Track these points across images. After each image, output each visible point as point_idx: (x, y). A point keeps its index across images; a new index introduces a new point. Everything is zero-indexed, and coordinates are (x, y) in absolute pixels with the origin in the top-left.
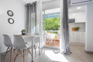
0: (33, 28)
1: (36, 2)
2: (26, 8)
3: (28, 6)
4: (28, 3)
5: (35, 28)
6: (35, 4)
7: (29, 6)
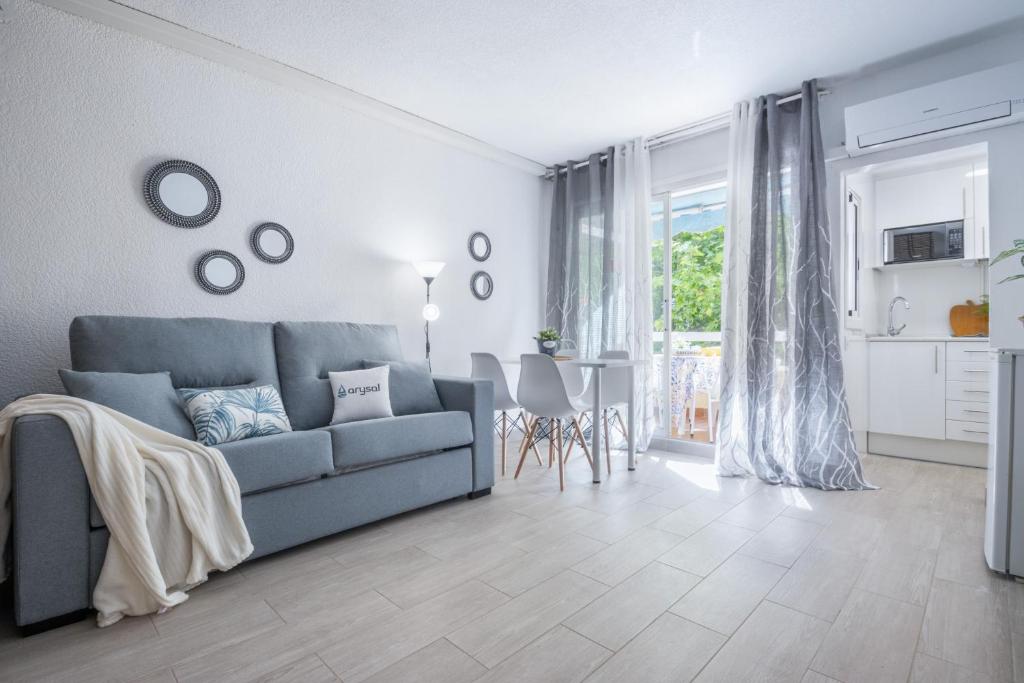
0: (590, 318)
1: (612, 149)
2: (551, 187)
3: (562, 177)
4: (562, 161)
5: (597, 315)
6: (604, 164)
7: (568, 180)
